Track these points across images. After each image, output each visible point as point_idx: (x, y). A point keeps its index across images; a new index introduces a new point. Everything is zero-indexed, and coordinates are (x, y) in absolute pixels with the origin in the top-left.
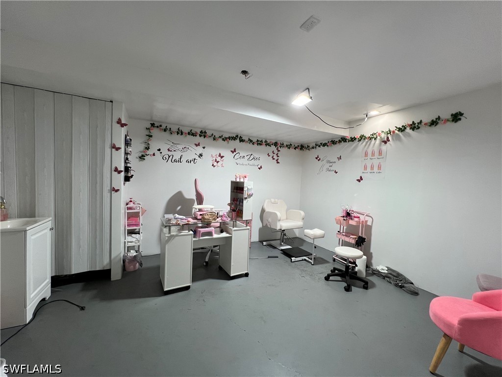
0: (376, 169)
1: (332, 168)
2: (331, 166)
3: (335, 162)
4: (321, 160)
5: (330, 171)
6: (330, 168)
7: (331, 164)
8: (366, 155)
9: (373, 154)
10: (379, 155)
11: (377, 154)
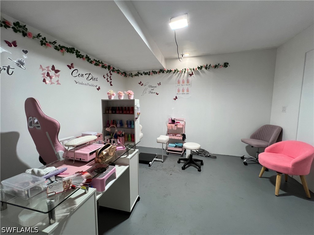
0: (185, 92)
1: (153, 91)
2: (153, 90)
3: (156, 87)
4: (144, 85)
5: (152, 93)
6: (152, 91)
7: (153, 88)
8: (179, 82)
9: (183, 82)
10: (187, 83)
11: (186, 82)
